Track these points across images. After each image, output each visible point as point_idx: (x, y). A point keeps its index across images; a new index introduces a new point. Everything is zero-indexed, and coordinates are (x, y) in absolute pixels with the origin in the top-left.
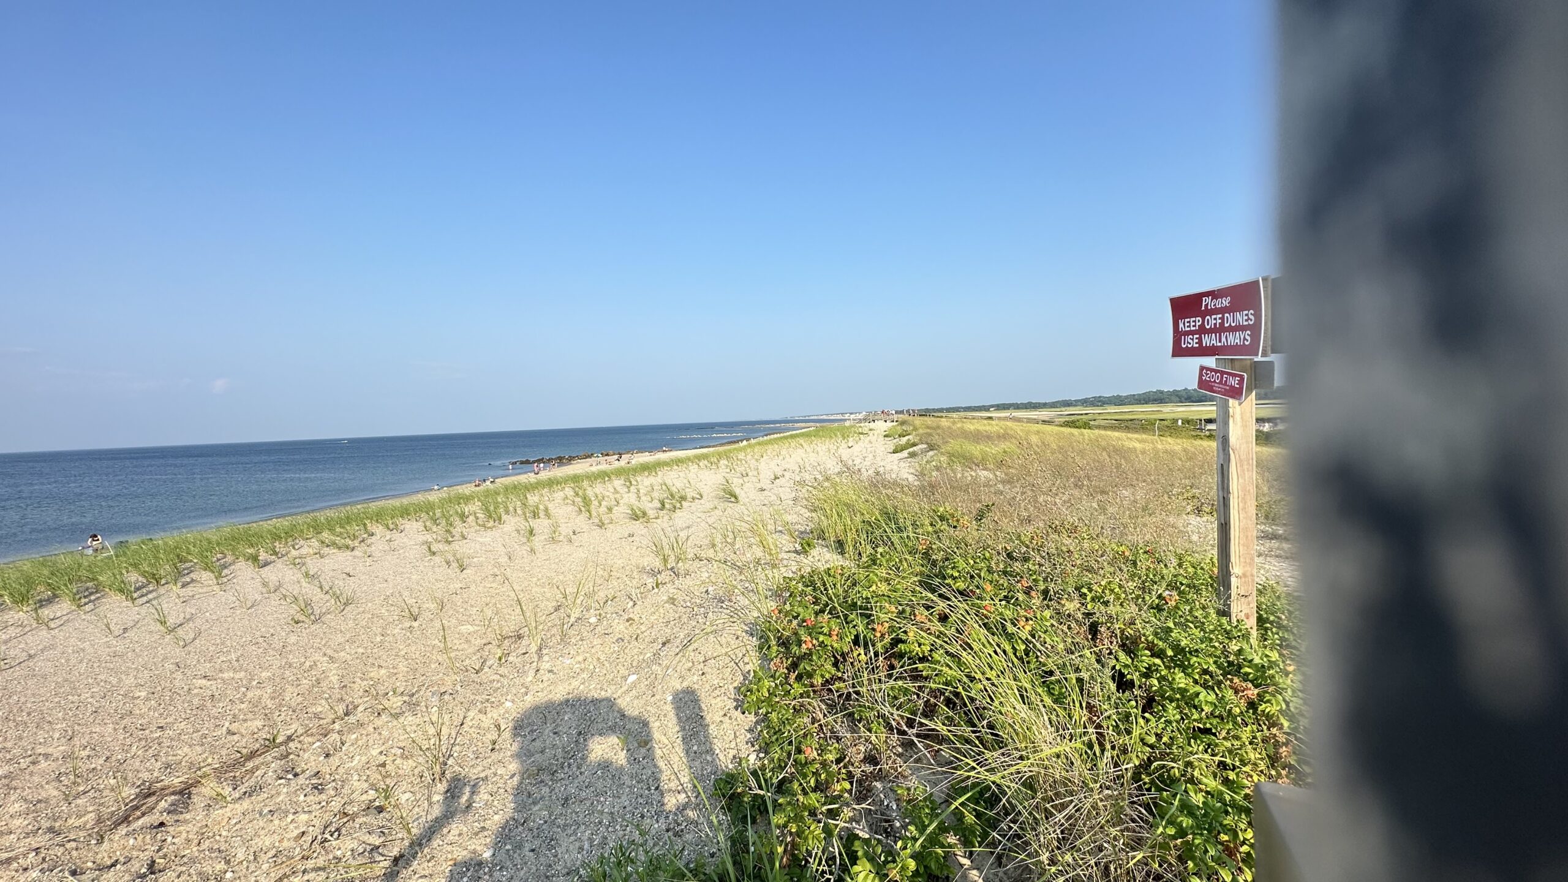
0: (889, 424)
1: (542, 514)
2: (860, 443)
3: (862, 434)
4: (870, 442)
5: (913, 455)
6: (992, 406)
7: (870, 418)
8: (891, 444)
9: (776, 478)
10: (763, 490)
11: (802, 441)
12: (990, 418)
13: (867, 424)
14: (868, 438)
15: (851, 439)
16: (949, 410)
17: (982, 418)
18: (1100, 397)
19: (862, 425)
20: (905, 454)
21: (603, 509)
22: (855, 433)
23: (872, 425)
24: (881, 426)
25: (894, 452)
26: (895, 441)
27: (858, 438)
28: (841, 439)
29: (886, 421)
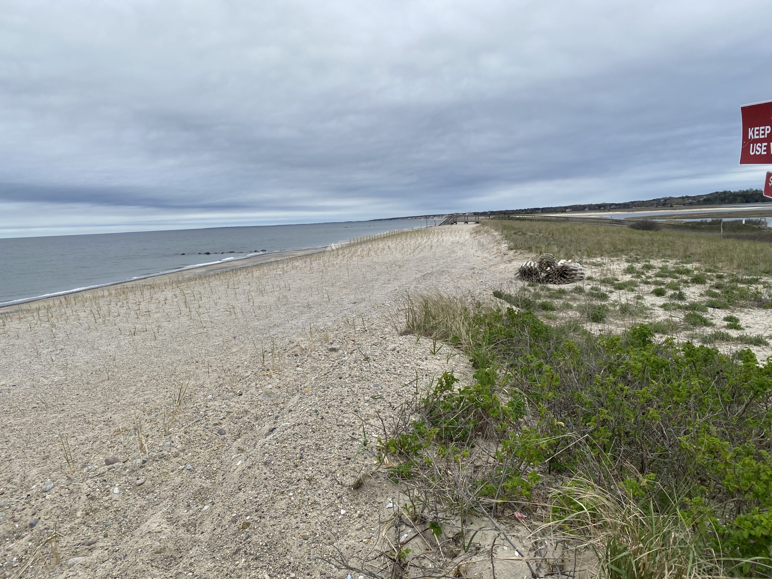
7: (452, 219)
13: (450, 226)
18: (670, 198)
27: (441, 239)
28: (426, 240)
29: (466, 223)
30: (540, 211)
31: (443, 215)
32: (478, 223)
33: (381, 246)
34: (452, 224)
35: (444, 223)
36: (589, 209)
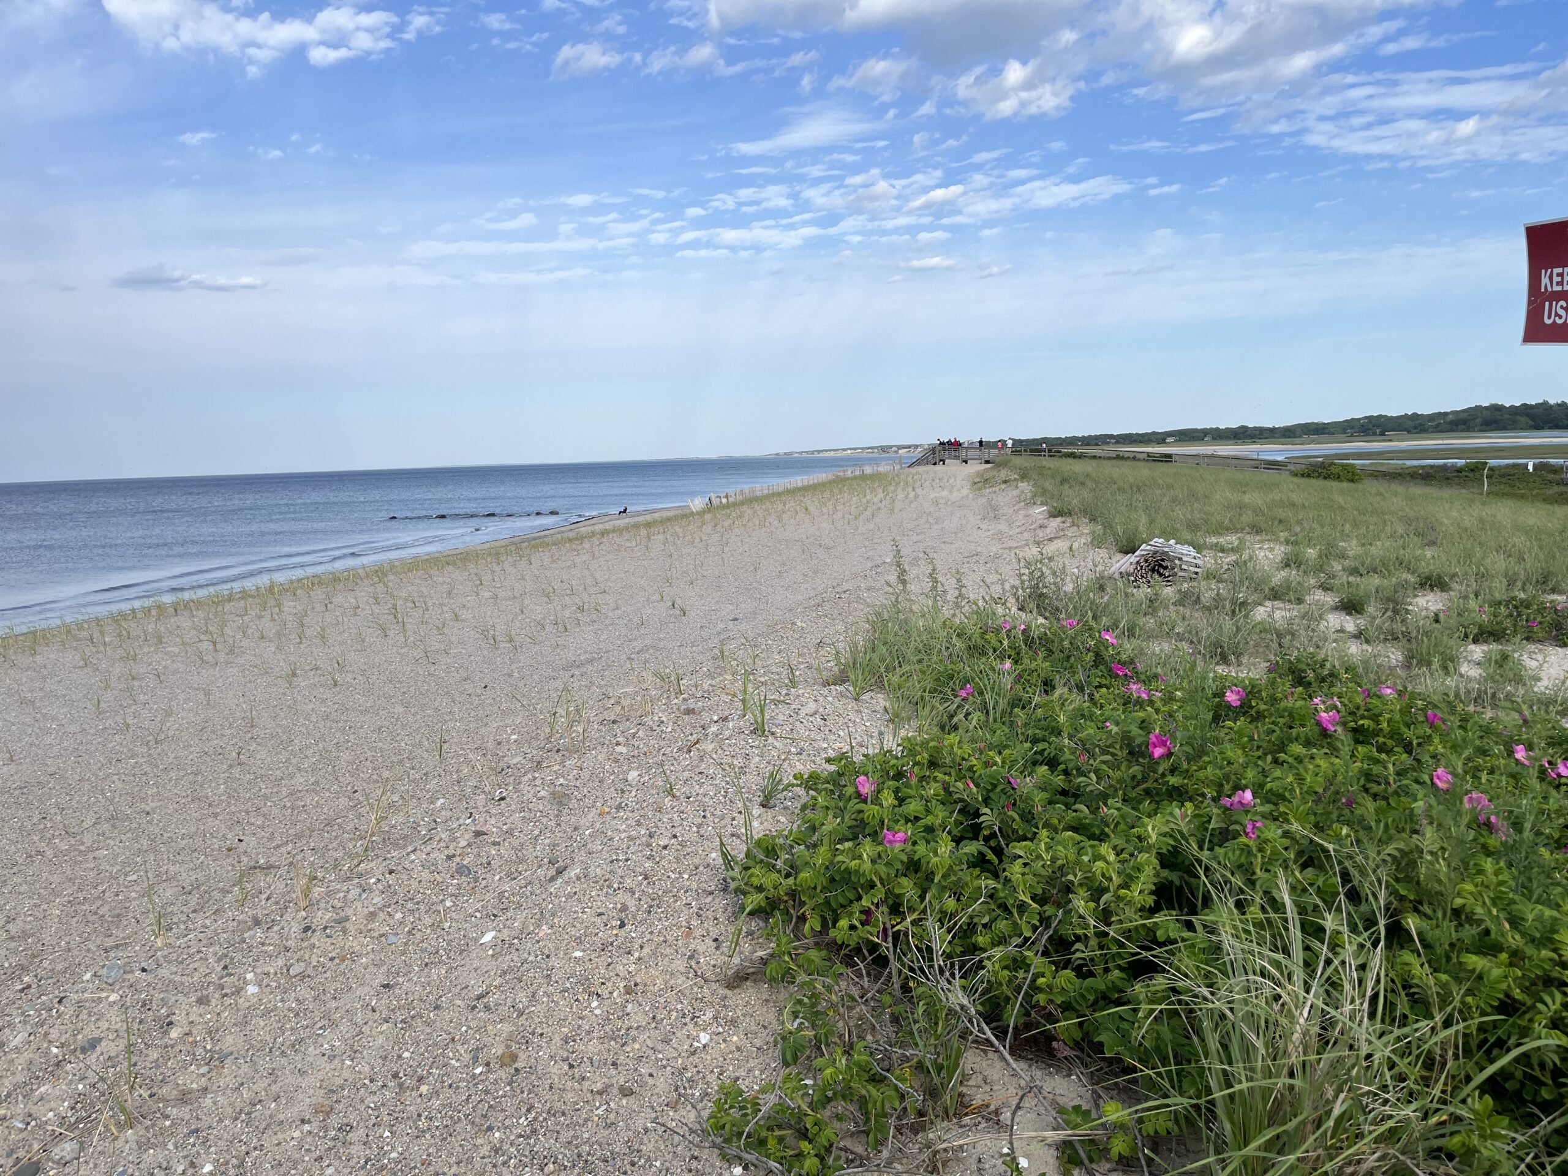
0: (974, 468)
6: (1170, 434)
11: (808, 501)
13: (930, 467)
15: (901, 496)
16: (1087, 441)
17: (1149, 456)
18: (1380, 416)
19: (921, 469)
22: (907, 484)
23: (940, 470)
24: (959, 472)
27: (912, 494)
28: (881, 495)
29: (966, 462)
30: (1113, 441)
32: (987, 462)
34: (935, 464)
35: (919, 462)
36: (1214, 439)
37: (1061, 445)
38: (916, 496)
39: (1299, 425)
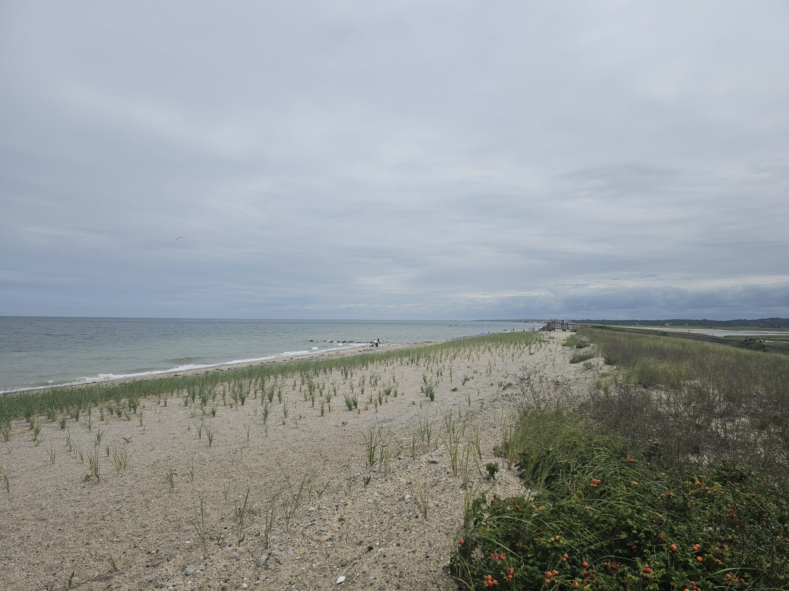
0: (568, 334)
1: (275, 398)
2: (541, 350)
3: (544, 341)
4: (550, 351)
5: (589, 367)
6: (667, 321)
7: (551, 326)
8: (570, 353)
9: (466, 379)
10: (455, 390)
11: (490, 345)
12: (665, 334)
13: (548, 332)
14: (549, 346)
15: (534, 346)
17: (656, 333)
19: (544, 332)
20: (581, 365)
21: (323, 399)
22: (537, 340)
23: (552, 334)
24: (561, 335)
25: (572, 362)
26: (573, 352)
27: (539, 345)
28: (524, 345)
29: (564, 330)
30: (638, 323)
31: (542, 320)
32: (575, 331)
33: (482, 348)
34: (550, 330)
35: (543, 329)
36: (689, 325)
37: (612, 324)
38: (541, 347)
39: (734, 320)
